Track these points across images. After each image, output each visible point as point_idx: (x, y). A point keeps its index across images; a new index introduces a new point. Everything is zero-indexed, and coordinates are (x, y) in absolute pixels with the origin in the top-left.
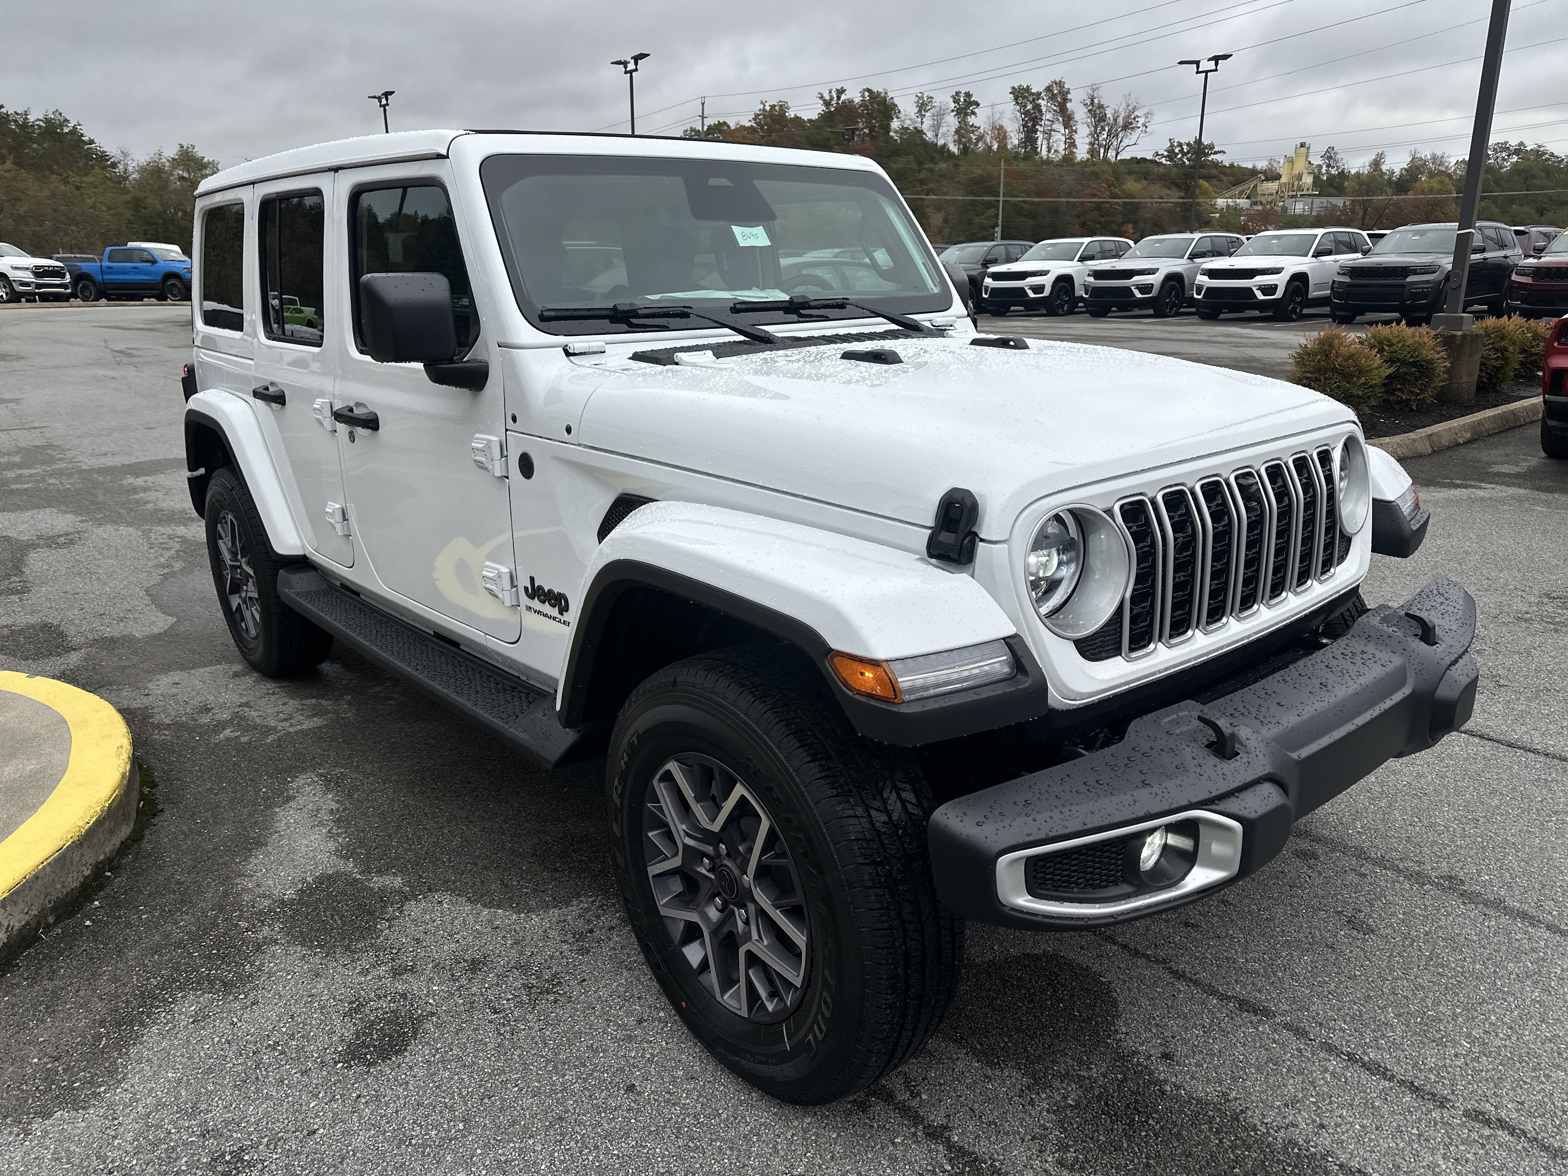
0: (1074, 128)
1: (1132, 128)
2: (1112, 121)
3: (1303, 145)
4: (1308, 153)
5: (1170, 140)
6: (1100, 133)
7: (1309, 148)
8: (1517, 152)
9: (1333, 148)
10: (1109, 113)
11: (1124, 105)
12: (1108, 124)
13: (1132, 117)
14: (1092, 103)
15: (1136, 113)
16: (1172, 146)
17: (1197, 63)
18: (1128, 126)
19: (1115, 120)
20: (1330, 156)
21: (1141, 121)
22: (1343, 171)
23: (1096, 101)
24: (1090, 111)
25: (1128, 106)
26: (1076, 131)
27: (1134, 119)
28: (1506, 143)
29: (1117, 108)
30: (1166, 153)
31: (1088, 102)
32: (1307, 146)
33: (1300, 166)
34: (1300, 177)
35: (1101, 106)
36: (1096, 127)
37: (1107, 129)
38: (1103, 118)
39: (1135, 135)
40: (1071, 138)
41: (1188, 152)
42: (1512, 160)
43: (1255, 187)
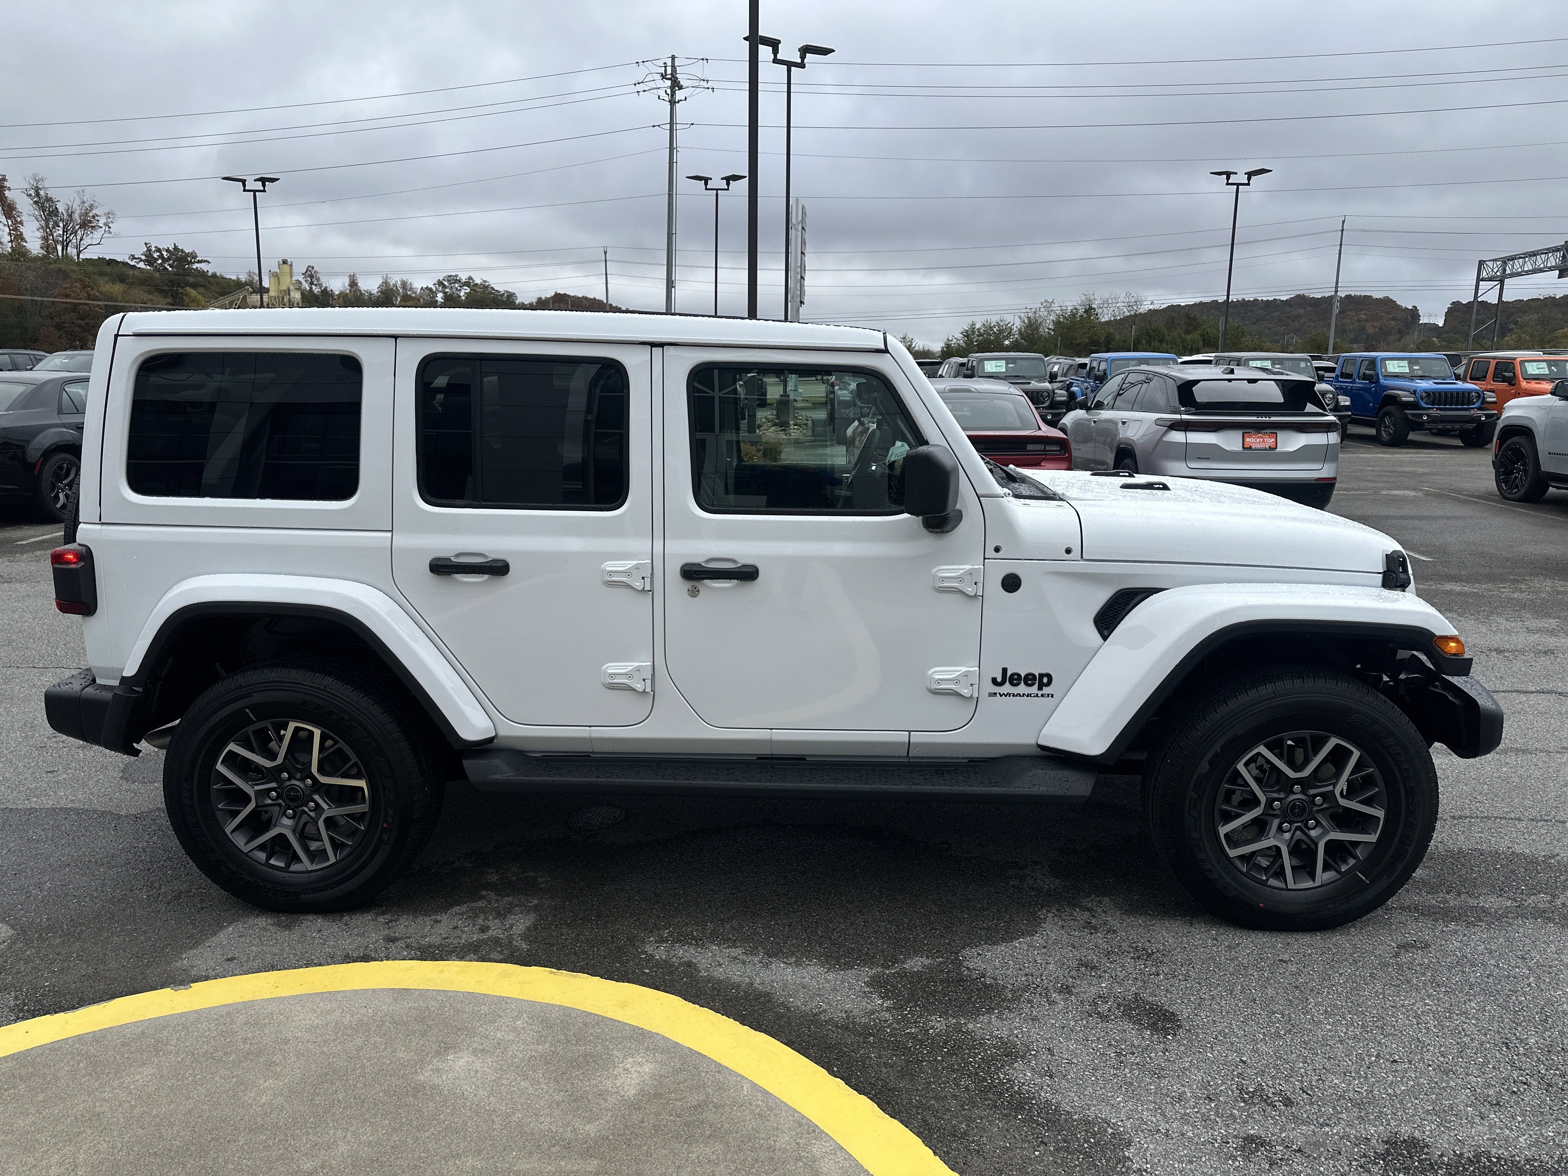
0: (19, 219)
1: (92, 227)
2: (66, 217)
3: (285, 262)
4: (291, 270)
5: (146, 244)
6: (53, 228)
7: (291, 265)
8: (467, 284)
9: (313, 268)
10: (61, 208)
11: (78, 202)
12: (62, 220)
13: (91, 214)
14: (38, 194)
15: (94, 212)
16: (149, 250)
17: (244, 182)
18: (87, 224)
19: (70, 216)
20: (311, 274)
21: (102, 221)
22: (326, 289)
23: (42, 192)
24: (36, 203)
25: (84, 202)
26: (21, 223)
27: (93, 217)
28: (457, 276)
29: (70, 204)
30: (143, 257)
31: (32, 192)
32: (289, 263)
33: (285, 283)
34: (288, 291)
35: (49, 200)
36: (47, 221)
37: (61, 225)
38: (55, 212)
39: (97, 234)
40: (16, 229)
41: (169, 259)
42: (467, 291)
43: (245, 297)
